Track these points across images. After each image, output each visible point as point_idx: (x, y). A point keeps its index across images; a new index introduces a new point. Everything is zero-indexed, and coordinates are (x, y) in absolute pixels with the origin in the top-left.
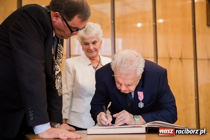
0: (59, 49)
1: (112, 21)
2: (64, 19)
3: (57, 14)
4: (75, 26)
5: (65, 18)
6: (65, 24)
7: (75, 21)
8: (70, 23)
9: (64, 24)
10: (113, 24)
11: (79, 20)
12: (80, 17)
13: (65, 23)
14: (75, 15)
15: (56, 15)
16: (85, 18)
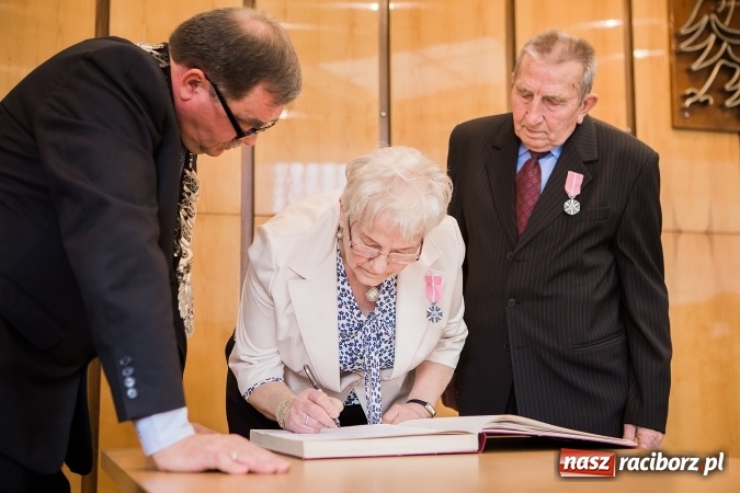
0: (188, 186)
1: (381, 111)
2: (219, 94)
3: (197, 75)
4: (251, 116)
5: (222, 90)
6: (221, 109)
7: (253, 101)
8: (237, 107)
9: (216, 109)
10: (386, 120)
11: (268, 99)
12: (270, 91)
13: (219, 105)
14: (256, 83)
15: (192, 78)
16: (286, 95)
